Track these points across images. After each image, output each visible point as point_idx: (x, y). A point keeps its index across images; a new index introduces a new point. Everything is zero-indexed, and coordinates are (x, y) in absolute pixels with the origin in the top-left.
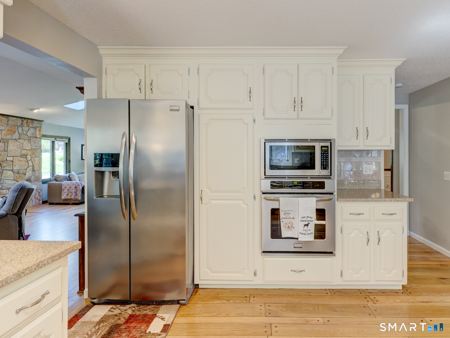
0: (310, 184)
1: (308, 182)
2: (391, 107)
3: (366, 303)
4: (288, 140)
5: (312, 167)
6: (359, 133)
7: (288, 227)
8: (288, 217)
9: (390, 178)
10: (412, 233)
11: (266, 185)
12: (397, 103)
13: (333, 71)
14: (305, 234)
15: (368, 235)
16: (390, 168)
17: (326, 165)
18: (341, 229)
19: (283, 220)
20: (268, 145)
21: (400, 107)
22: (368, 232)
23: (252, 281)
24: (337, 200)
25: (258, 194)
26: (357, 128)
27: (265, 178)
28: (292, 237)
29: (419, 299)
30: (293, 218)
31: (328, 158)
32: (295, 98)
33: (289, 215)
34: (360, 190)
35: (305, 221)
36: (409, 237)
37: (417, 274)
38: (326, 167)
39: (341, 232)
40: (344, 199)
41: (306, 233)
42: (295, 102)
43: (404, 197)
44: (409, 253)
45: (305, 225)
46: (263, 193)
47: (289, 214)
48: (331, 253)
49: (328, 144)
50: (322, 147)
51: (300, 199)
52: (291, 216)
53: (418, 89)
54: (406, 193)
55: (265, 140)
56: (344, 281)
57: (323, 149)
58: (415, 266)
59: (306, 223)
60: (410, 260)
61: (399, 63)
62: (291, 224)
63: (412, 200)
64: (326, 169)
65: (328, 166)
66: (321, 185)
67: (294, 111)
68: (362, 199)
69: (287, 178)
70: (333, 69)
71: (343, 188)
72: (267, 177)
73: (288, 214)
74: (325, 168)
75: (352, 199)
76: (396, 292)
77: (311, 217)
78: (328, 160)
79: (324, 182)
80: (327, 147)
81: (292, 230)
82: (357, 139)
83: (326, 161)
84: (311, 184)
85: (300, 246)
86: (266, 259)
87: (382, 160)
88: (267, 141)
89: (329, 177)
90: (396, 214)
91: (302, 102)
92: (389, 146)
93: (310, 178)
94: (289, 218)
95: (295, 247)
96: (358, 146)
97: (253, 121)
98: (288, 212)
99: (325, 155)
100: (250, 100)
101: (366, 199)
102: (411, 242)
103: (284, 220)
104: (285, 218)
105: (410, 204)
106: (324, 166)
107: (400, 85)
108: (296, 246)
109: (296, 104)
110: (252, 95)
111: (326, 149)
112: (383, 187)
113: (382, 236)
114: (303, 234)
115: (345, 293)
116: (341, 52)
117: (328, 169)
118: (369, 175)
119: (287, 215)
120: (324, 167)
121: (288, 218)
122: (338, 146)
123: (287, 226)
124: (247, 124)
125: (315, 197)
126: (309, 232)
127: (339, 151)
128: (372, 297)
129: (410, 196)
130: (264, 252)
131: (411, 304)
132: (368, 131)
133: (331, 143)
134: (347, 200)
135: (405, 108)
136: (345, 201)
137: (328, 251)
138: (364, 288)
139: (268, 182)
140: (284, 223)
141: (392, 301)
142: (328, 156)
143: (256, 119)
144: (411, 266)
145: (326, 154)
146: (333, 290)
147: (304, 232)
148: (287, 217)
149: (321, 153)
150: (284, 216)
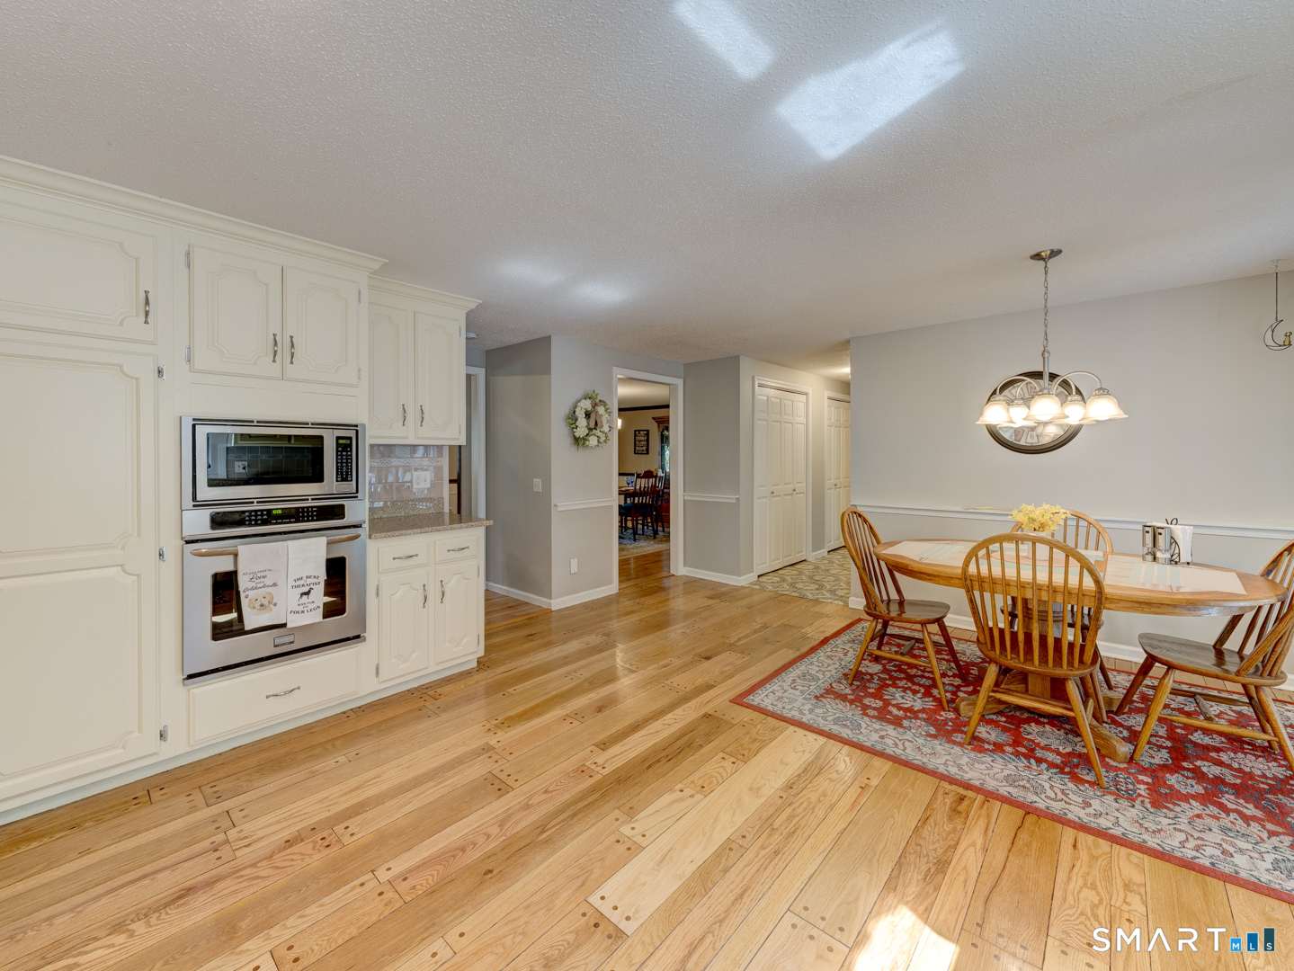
0: (313, 512)
1: (308, 508)
2: (460, 370)
3: (423, 703)
4: (258, 422)
5: (318, 477)
6: (408, 415)
7: (262, 605)
8: (261, 585)
9: (456, 496)
10: (491, 584)
11: (199, 522)
12: (468, 363)
13: (359, 297)
14: (303, 612)
15: (425, 590)
16: (456, 478)
17: (347, 472)
18: (378, 589)
19: (247, 593)
20: (202, 431)
21: (474, 370)
22: (424, 586)
23: (155, 754)
24: (370, 537)
25: (172, 546)
26: (403, 405)
27: (194, 506)
28: (272, 624)
29: (500, 670)
30: (275, 585)
31: (351, 459)
32: (275, 335)
33: (262, 580)
34: (407, 517)
35: (303, 586)
36: (487, 591)
37: (499, 639)
38: (347, 477)
39: (378, 595)
40: (383, 534)
41: (305, 610)
42: (276, 344)
43: (478, 520)
44: (487, 613)
45: (302, 594)
46: (187, 542)
47: (264, 577)
48: (358, 637)
49: (352, 434)
50: (338, 438)
51: (290, 543)
52: (268, 581)
53: (499, 345)
54: (482, 513)
55: (194, 420)
56: (383, 682)
57: (341, 441)
58: (495, 630)
59: (306, 589)
60: (487, 623)
61: (473, 306)
62: (267, 597)
63: (490, 523)
64: (347, 481)
65: (351, 474)
66: (338, 512)
67: (274, 361)
68: (415, 530)
69: (255, 504)
70: (360, 292)
71: (376, 517)
72: (198, 505)
73: (260, 578)
74: (344, 480)
75: (397, 533)
76: (468, 673)
77: (316, 575)
78: (351, 463)
79: (343, 506)
80: (350, 438)
81: (271, 610)
82: (404, 425)
83: (347, 466)
84: (315, 511)
85: (291, 638)
86: (195, 691)
87: (445, 462)
88: (197, 422)
89: (354, 496)
90: (468, 548)
91: (293, 346)
92: (458, 439)
93: (312, 499)
94: (264, 586)
95: (275, 646)
96: (406, 438)
97: (156, 372)
98: (259, 575)
99: (344, 453)
100: (146, 322)
101: (422, 530)
102: (489, 597)
103: (250, 593)
104: (252, 589)
105: (488, 529)
106: (344, 474)
107: (473, 335)
108: (278, 641)
109: (279, 348)
110: (152, 308)
111: (348, 442)
112: (447, 510)
113: (448, 588)
114: (298, 612)
115: (384, 704)
116: (377, 266)
117: (351, 480)
118: (423, 490)
119: (259, 580)
120: (342, 477)
121: (260, 588)
122: (371, 437)
123: (257, 605)
124: (137, 379)
125: (322, 536)
126: (311, 606)
127: (372, 446)
128: (432, 693)
129: (487, 519)
130: (191, 677)
131: (489, 681)
132: (423, 412)
133: (357, 431)
134: (389, 534)
135: (480, 373)
136: (385, 537)
137: (351, 635)
138: (416, 685)
139: (204, 515)
140: (250, 600)
141: (463, 687)
142: (351, 455)
143: (164, 368)
144: (490, 632)
145: (347, 452)
146: (360, 708)
147: (301, 609)
148: (259, 585)
149: (337, 451)
150: (251, 585)
